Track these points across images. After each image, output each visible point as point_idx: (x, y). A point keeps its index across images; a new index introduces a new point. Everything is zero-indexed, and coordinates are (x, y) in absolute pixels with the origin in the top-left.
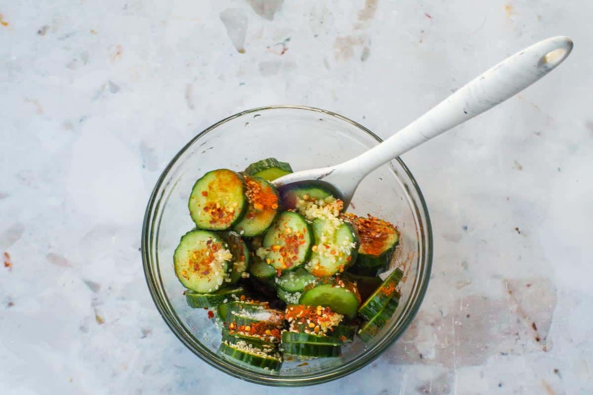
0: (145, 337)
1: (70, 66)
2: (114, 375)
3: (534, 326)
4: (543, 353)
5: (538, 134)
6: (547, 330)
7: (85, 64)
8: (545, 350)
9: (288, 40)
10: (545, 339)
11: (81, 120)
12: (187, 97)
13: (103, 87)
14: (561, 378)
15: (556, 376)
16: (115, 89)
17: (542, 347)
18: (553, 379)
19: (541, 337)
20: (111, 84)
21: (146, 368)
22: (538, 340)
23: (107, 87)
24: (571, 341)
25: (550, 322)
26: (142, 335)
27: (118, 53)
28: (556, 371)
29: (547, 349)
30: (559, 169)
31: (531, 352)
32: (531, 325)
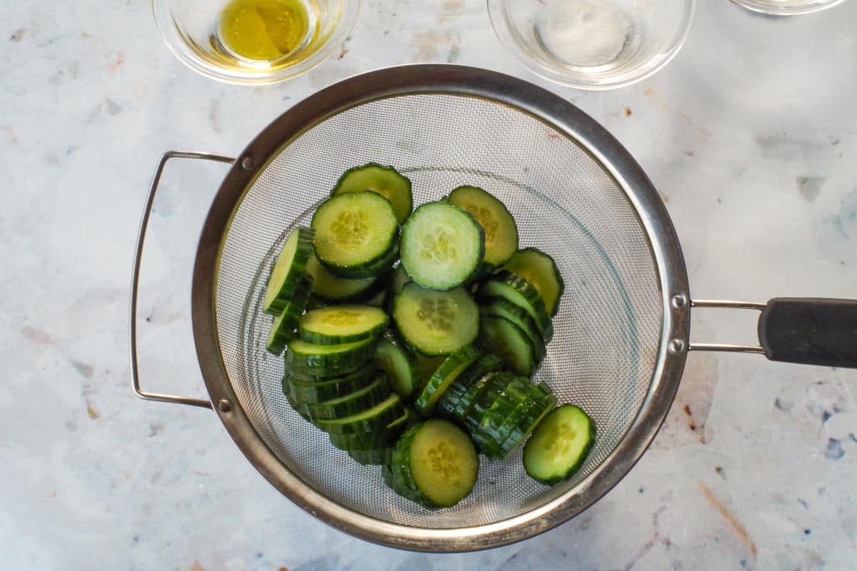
0: (154, 434)
1: (55, 80)
2: (113, 486)
3: (687, 410)
4: (700, 445)
5: (691, 154)
6: (706, 415)
7: (74, 77)
8: (703, 441)
9: (348, 39)
10: (703, 427)
11: (69, 152)
12: (212, 117)
13: (99, 107)
14: (725, 479)
15: (718, 477)
16: (114, 109)
17: (700, 437)
18: (714, 480)
19: (698, 425)
20: (110, 103)
21: (156, 477)
22: (693, 428)
23: (105, 107)
24: (739, 429)
25: (710, 405)
26: (150, 432)
27: (120, 62)
28: (719, 470)
29: (706, 440)
30: (719, 201)
31: (685, 444)
32: (683, 407)
